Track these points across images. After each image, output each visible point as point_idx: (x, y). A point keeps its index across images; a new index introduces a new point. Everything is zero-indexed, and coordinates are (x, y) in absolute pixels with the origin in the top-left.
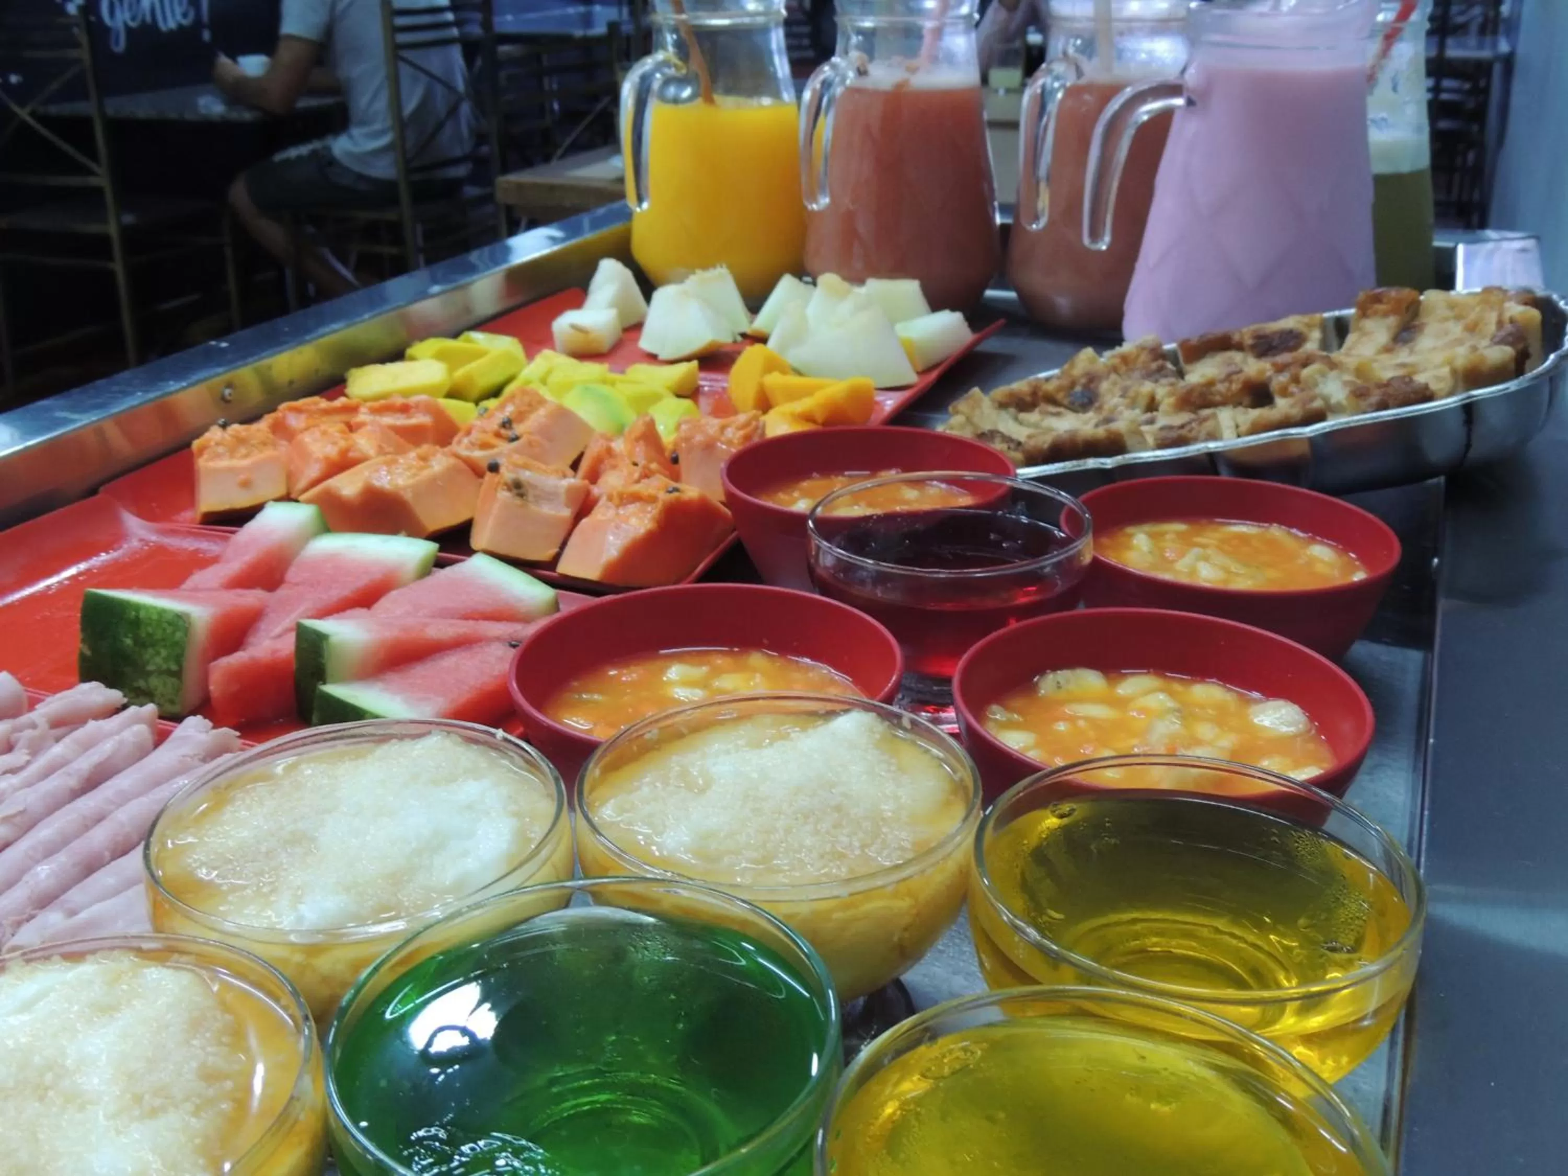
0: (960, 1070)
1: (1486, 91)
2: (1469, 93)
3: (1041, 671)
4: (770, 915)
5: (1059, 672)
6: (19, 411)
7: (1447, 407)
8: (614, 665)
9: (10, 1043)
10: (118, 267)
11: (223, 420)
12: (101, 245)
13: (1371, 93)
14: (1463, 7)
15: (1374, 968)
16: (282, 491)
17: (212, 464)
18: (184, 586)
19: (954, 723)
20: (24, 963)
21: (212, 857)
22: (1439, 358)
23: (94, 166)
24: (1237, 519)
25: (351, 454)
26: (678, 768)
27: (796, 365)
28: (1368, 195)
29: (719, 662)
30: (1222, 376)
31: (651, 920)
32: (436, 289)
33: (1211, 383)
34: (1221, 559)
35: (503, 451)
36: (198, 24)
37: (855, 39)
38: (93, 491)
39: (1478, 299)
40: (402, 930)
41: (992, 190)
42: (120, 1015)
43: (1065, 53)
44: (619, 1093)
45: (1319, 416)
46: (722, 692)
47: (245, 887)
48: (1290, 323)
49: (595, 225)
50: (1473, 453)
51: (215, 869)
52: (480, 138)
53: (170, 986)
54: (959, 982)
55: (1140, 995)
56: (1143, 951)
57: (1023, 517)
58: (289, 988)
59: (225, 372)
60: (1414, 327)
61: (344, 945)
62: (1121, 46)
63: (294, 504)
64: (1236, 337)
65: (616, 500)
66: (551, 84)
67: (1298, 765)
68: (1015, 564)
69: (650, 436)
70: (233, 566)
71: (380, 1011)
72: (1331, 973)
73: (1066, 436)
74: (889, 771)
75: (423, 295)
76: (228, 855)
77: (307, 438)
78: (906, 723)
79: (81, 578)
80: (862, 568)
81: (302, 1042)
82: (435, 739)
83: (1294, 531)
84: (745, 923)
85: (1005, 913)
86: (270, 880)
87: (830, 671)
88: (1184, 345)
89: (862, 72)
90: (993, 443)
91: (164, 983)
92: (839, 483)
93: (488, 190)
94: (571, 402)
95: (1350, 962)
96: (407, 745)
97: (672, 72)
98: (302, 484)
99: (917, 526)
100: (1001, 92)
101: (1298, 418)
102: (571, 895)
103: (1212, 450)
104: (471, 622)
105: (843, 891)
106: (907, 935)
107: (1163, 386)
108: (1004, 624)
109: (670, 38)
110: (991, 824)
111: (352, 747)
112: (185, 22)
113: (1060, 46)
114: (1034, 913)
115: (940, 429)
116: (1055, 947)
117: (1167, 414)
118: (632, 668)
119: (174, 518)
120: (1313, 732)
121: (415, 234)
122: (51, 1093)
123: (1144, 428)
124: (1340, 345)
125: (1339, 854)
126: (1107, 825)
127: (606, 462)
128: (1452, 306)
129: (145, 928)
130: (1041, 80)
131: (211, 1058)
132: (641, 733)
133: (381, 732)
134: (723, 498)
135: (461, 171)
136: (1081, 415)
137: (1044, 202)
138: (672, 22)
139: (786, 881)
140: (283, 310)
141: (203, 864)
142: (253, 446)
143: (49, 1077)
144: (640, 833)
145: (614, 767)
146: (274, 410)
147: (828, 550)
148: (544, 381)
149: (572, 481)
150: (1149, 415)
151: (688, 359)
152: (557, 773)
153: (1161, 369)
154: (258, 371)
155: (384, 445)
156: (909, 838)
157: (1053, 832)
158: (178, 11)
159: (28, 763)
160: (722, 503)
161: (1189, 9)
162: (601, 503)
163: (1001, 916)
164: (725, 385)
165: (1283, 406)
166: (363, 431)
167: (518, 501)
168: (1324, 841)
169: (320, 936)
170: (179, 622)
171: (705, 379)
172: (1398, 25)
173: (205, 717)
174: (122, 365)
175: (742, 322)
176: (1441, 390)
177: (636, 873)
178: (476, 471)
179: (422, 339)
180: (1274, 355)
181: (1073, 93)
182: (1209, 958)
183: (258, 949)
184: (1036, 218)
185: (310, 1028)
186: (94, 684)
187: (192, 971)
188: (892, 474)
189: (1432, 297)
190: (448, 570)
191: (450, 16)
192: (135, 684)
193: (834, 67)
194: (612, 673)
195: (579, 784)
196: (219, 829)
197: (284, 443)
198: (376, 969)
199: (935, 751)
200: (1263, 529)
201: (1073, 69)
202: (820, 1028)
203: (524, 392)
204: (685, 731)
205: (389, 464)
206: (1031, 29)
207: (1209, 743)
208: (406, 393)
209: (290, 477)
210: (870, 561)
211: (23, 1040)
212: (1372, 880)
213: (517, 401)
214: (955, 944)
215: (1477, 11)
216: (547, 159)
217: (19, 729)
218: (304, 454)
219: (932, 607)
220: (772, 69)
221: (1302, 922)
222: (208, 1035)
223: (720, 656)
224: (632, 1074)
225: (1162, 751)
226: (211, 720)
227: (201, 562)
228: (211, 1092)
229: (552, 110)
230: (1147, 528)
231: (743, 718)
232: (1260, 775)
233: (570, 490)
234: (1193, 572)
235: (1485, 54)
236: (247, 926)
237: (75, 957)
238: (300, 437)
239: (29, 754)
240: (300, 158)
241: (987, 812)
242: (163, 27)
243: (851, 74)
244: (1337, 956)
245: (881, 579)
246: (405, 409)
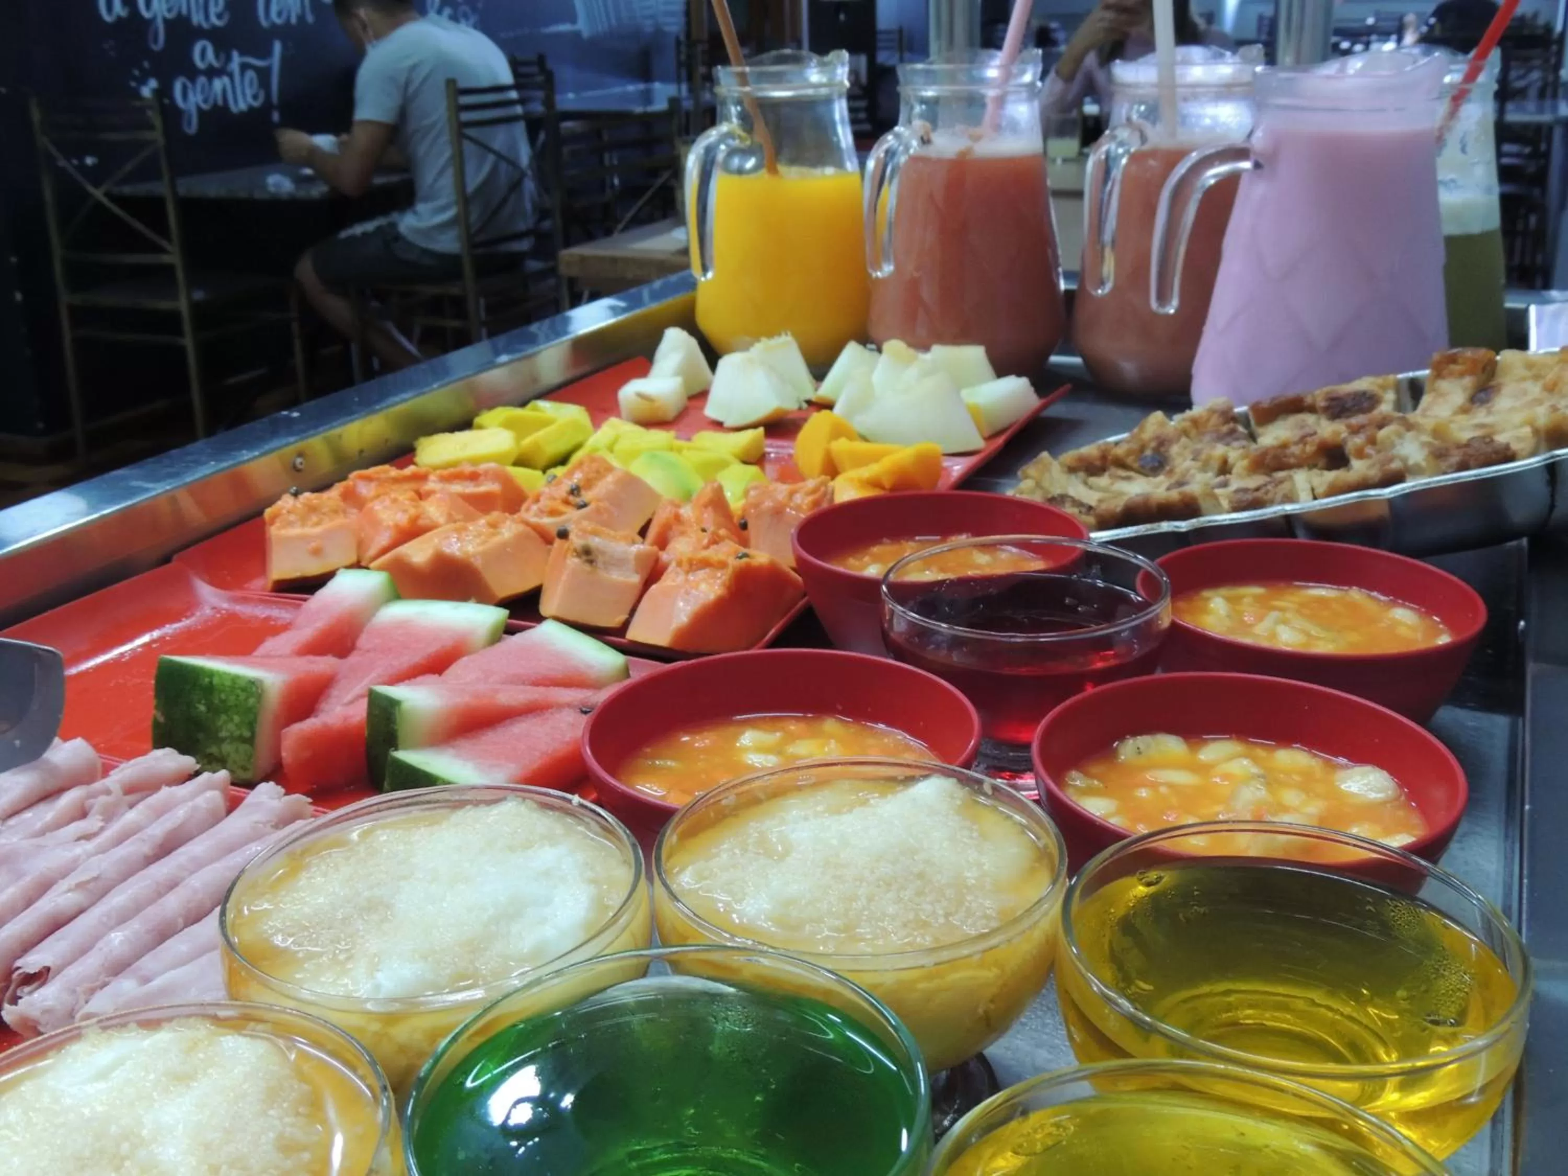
0: (1054, 1146)
1: (1547, 155)
2: (1530, 157)
3: (1121, 737)
4: (853, 984)
5: (1139, 737)
6: (96, 481)
7: (1530, 467)
8: (687, 733)
9: (86, 1111)
10: (188, 342)
11: (295, 488)
12: (171, 321)
13: (1439, 155)
14: (1522, 72)
15: (1480, 1043)
16: (353, 559)
17: (283, 532)
18: (256, 653)
19: (1033, 789)
20: (100, 1031)
21: (288, 924)
22: (1518, 418)
23: (164, 243)
24: (1316, 582)
25: (421, 522)
26: (756, 835)
27: (863, 431)
28: (1439, 256)
29: (793, 728)
30: (1296, 439)
31: (732, 990)
32: (504, 358)
33: (1284, 446)
34: (1299, 622)
35: (571, 518)
36: (267, 106)
37: (918, 109)
38: (166, 560)
39: (1556, 358)
40: (479, 999)
41: (1056, 256)
42: (196, 1084)
43: (1129, 119)
44: (700, 1168)
45: (1396, 478)
46: (797, 757)
47: (321, 955)
48: (1363, 384)
49: (655, 296)
50: (1557, 513)
51: (290, 935)
52: (543, 213)
53: (246, 1055)
54: (1043, 1055)
55: (1240, 1070)
56: (1235, 1024)
57: (1098, 581)
58: (367, 1058)
59: (296, 442)
60: (1492, 387)
61: (422, 1013)
62: (1185, 112)
63: (365, 571)
64: (1309, 400)
65: (686, 566)
66: (611, 159)
67: (1389, 832)
68: (1091, 629)
69: (718, 502)
70: (305, 631)
71: (458, 1082)
72: (1434, 1047)
73: (1139, 499)
74: (971, 838)
75: (491, 365)
76: (304, 922)
77: (377, 506)
78: (987, 788)
79: (154, 646)
80: (938, 632)
81: (380, 1115)
82: (510, 804)
83: (1375, 594)
84: (828, 992)
85: (1096, 984)
86: (347, 947)
87: (905, 737)
88: (1255, 408)
89: (925, 141)
90: (1064, 507)
91: (240, 1052)
92: (908, 548)
93: (550, 264)
94: (638, 469)
95: (1454, 1035)
96: (482, 810)
97: (736, 143)
98: (372, 551)
99: (991, 590)
100: (1059, 161)
101: (1377, 479)
102: (648, 966)
103: (1289, 513)
104: (541, 689)
105: (928, 960)
106: (992, 1006)
107: (1234, 449)
108: (1081, 689)
109: (734, 110)
110: (1077, 893)
111: (427, 813)
112: (256, 104)
113: (1124, 112)
114: (1124, 982)
115: (1010, 493)
116: (1148, 1019)
117: (1240, 476)
118: (705, 734)
119: (246, 586)
120: (1403, 798)
121: (478, 308)
122: (127, 1163)
123: (1218, 491)
124: (1415, 407)
125: (1437, 923)
126: (1196, 893)
127: (674, 527)
128: (1530, 365)
129: (219, 995)
130: (1104, 147)
131: (288, 1129)
132: (718, 799)
133: (457, 798)
134: (794, 564)
135: (524, 245)
136: (1151, 479)
137: (1109, 267)
138: (736, 95)
139: (869, 950)
140: (349, 382)
141: (279, 931)
142: (324, 514)
143: (125, 1146)
144: (721, 901)
145: (692, 832)
146: (344, 478)
147: (901, 614)
148: (611, 449)
149: (642, 547)
150: (1222, 478)
151: (754, 426)
152: (633, 839)
153: (1232, 432)
154: (328, 442)
155: (453, 513)
156: (993, 906)
157: (1140, 901)
158: (249, 92)
159: (102, 829)
160: (794, 569)
161: (1255, 74)
162: (670, 569)
163: (1091, 987)
164: (791, 451)
165: (1359, 468)
166: (432, 498)
167: (587, 567)
168: (1422, 910)
169: (397, 1005)
170: (252, 688)
171: (771, 446)
172: (1467, 86)
173: (278, 783)
174: (192, 437)
175: (807, 389)
176: (1522, 450)
177: (715, 940)
178: (546, 538)
179: (491, 407)
180: (1348, 417)
181: (1135, 158)
182: (1304, 1031)
183: (335, 1017)
184: (1102, 283)
185: (388, 1098)
186: (168, 750)
187: (267, 1039)
188: (963, 538)
189: (1507, 357)
190: (518, 637)
191: (514, 95)
192: (209, 751)
193: (898, 136)
194: (686, 739)
195: (657, 849)
196: (295, 895)
197: (355, 511)
198: (454, 1039)
199: (1017, 817)
200: (1344, 593)
201: (1137, 134)
202: (910, 1102)
203: (592, 459)
204: (762, 796)
205: (458, 531)
206: (1088, 99)
207: (1296, 810)
208: (474, 461)
209: (361, 545)
210: (944, 625)
211: (100, 1109)
212: (1474, 949)
213: (585, 468)
214: (1037, 1017)
215: (1535, 75)
216: (608, 232)
217: (94, 795)
218: (375, 523)
219: (1006, 671)
220: (835, 139)
221: (1401, 993)
222: (285, 1105)
223: (793, 721)
224: (714, 1149)
225: (1248, 818)
226: (284, 786)
227: (274, 629)
228: (289, 1164)
229: (612, 185)
230: (1224, 591)
231: (819, 784)
232: (1355, 842)
233: (639, 557)
234: (1273, 635)
235: (1546, 118)
236: (324, 993)
237: (152, 1025)
238: (370, 505)
239: (103, 820)
240: (365, 234)
241: (1073, 882)
242: (234, 109)
243: (914, 143)
244: (1441, 1030)
245: (956, 643)
246: (474, 477)
